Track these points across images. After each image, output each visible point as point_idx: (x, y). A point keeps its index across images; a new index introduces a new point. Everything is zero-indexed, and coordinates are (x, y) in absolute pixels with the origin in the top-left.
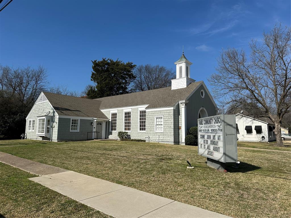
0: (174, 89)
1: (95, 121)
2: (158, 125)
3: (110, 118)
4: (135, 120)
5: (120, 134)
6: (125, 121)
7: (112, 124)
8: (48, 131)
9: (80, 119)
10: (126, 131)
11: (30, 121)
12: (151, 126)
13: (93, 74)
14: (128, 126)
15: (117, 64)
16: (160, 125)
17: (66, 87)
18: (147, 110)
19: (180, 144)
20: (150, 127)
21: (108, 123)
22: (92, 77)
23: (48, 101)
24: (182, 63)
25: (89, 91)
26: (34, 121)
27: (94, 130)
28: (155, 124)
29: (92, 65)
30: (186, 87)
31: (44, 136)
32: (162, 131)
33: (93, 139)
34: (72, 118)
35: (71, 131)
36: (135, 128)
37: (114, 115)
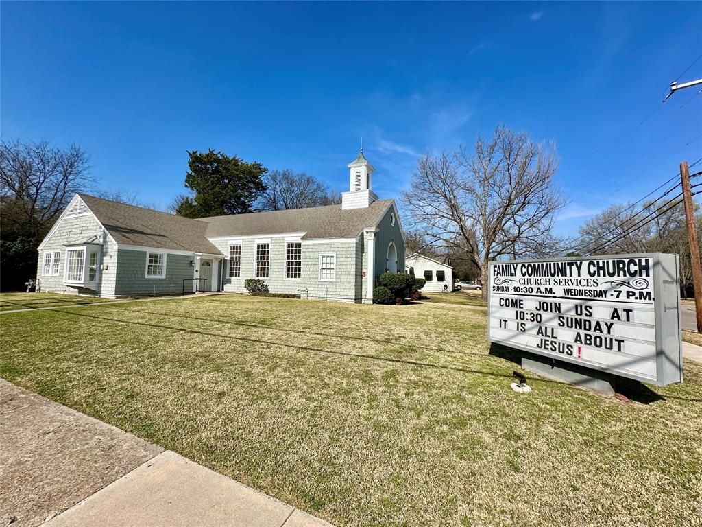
0: (347, 208)
1: (199, 258)
2: (324, 269)
3: (227, 254)
4: (279, 260)
5: (249, 283)
6: (258, 259)
7: (231, 265)
8: (92, 275)
9: (168, 255)
10: (260, 278)
11: (49, 255)
12: (311, 270)
13: (189, 176)
14: (263, 268)
15: (235, 162)
16: (329, 269)
17: (134, 194)
18: (303, 243)
19: (363, 302)
20: (309, 273)
21: (222, 263)
22: (186, 181)
23: (92, 213)
24: (360, 166)
25: (182, 205)
26: (57, 255)
27: (197, 275)
28: (320, 267)
29: (188, 159)
30: (368, 206)
31: (83, 286)
32: (334, 280)
33: (194, 293)
34: (150, 250)
35: (147, 276)
36: (277, 273)
37: (236, 250)
